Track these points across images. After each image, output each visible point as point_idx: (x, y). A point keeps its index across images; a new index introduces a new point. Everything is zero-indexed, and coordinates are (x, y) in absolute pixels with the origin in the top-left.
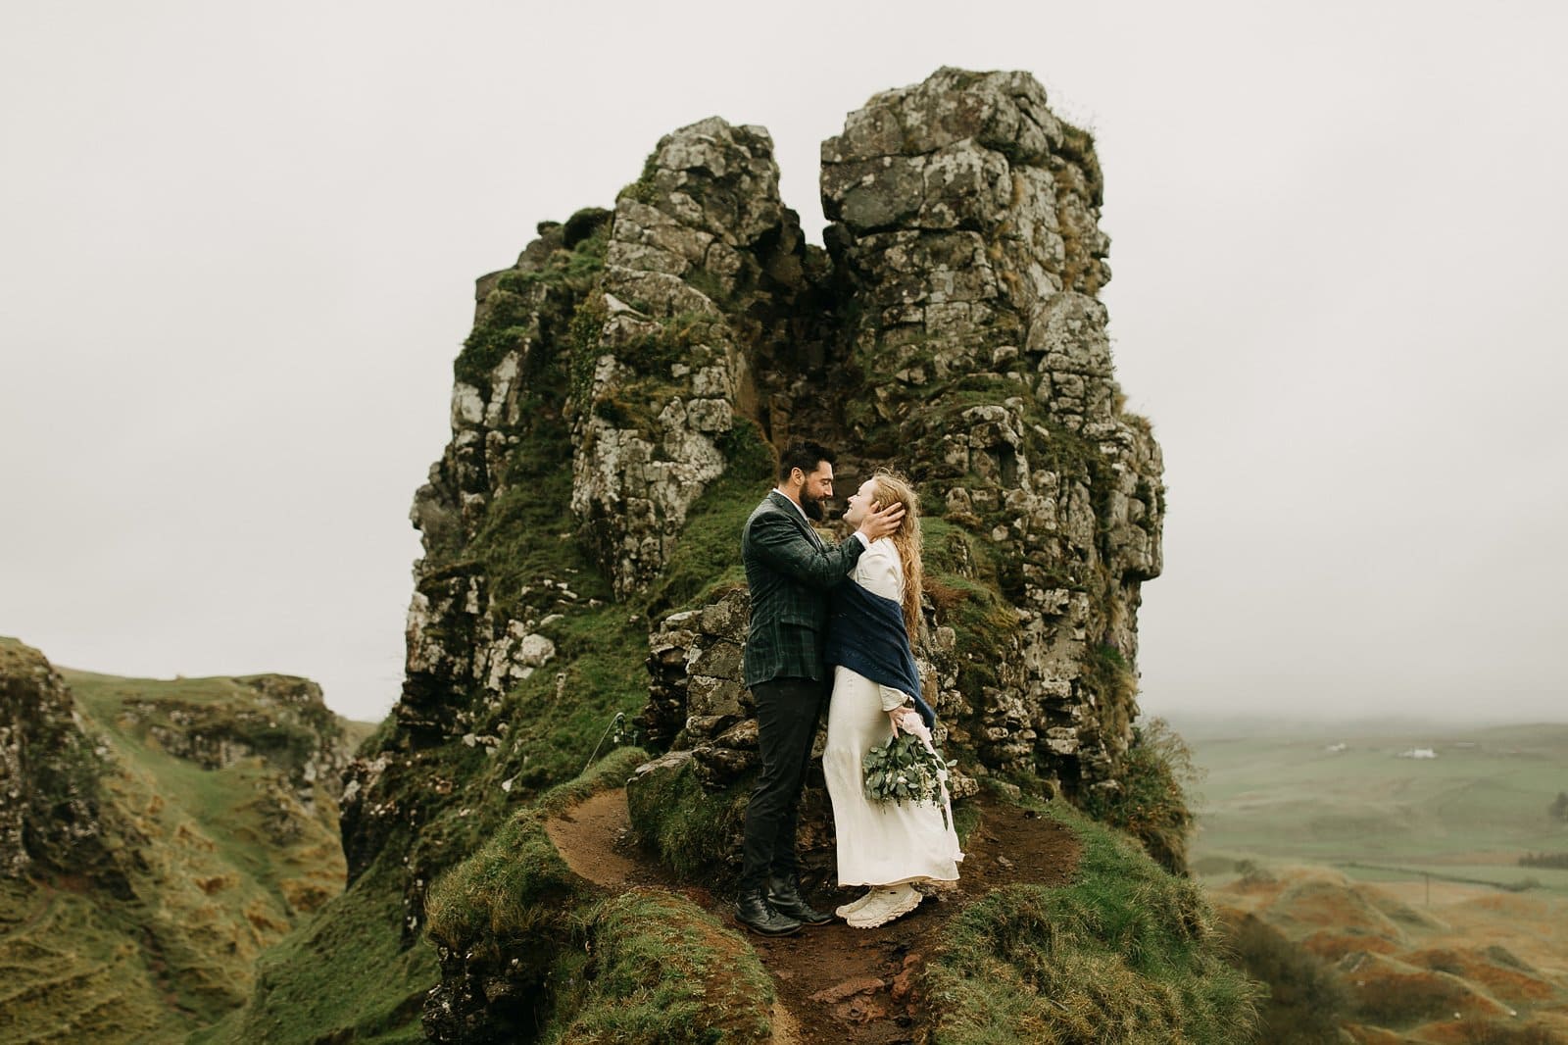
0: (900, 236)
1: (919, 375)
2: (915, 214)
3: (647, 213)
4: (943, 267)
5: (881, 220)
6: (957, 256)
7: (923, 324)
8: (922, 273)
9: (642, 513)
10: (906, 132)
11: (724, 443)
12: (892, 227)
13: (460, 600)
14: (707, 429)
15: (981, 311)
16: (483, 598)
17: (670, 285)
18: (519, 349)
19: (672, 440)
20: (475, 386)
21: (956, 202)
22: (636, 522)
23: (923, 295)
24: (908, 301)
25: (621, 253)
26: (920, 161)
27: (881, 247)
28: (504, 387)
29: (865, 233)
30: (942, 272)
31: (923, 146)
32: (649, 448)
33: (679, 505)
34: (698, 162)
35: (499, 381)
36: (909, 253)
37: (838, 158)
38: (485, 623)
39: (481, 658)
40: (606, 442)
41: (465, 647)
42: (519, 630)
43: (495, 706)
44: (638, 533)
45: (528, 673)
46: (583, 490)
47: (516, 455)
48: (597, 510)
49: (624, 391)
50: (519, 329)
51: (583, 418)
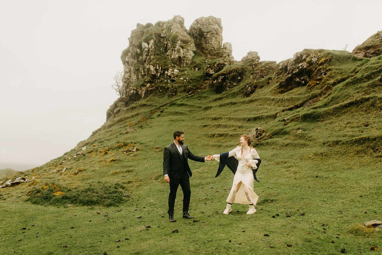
0: (209, 33)
1: (213, 49)
2: (211, 31)
3: (178, 25)
6: (215, 37)
7: (211, 43)
8: (211, 38)
10: (209, 22)
11: (194, 52)
12: (208, 32)
13: (156, 67)
14: (193, 50)
15: (218, 43)
16: (159, 67)
18: (154, 39)
19: (189, 51)
20: (147, 43)
21: (216, 31)
23: (211, 40)
24: (210, 41)
25: (174, 29)
26: (211, 26)
27: (207, 34)
28: (151, 44)
29: (205, 32)
30: (213, 38)
31: (212, 24)
32: (187, 51)
33: (191, 58)
34: (181, 20)
35: (150, 43)
36: (210, 36)
37: (202, 24)
38: (160, 70)
39: (159, 74)
40: (181, 50)
41: (157, 73)
42: (171, 69)
43: (172, 76)
44: (186, 60)
45: (176, 73)
46: (175, 56)
47: (155, 52)
48: (180, 57)
49: (183, 45)
50: (153, 37)
51: (174, 47)
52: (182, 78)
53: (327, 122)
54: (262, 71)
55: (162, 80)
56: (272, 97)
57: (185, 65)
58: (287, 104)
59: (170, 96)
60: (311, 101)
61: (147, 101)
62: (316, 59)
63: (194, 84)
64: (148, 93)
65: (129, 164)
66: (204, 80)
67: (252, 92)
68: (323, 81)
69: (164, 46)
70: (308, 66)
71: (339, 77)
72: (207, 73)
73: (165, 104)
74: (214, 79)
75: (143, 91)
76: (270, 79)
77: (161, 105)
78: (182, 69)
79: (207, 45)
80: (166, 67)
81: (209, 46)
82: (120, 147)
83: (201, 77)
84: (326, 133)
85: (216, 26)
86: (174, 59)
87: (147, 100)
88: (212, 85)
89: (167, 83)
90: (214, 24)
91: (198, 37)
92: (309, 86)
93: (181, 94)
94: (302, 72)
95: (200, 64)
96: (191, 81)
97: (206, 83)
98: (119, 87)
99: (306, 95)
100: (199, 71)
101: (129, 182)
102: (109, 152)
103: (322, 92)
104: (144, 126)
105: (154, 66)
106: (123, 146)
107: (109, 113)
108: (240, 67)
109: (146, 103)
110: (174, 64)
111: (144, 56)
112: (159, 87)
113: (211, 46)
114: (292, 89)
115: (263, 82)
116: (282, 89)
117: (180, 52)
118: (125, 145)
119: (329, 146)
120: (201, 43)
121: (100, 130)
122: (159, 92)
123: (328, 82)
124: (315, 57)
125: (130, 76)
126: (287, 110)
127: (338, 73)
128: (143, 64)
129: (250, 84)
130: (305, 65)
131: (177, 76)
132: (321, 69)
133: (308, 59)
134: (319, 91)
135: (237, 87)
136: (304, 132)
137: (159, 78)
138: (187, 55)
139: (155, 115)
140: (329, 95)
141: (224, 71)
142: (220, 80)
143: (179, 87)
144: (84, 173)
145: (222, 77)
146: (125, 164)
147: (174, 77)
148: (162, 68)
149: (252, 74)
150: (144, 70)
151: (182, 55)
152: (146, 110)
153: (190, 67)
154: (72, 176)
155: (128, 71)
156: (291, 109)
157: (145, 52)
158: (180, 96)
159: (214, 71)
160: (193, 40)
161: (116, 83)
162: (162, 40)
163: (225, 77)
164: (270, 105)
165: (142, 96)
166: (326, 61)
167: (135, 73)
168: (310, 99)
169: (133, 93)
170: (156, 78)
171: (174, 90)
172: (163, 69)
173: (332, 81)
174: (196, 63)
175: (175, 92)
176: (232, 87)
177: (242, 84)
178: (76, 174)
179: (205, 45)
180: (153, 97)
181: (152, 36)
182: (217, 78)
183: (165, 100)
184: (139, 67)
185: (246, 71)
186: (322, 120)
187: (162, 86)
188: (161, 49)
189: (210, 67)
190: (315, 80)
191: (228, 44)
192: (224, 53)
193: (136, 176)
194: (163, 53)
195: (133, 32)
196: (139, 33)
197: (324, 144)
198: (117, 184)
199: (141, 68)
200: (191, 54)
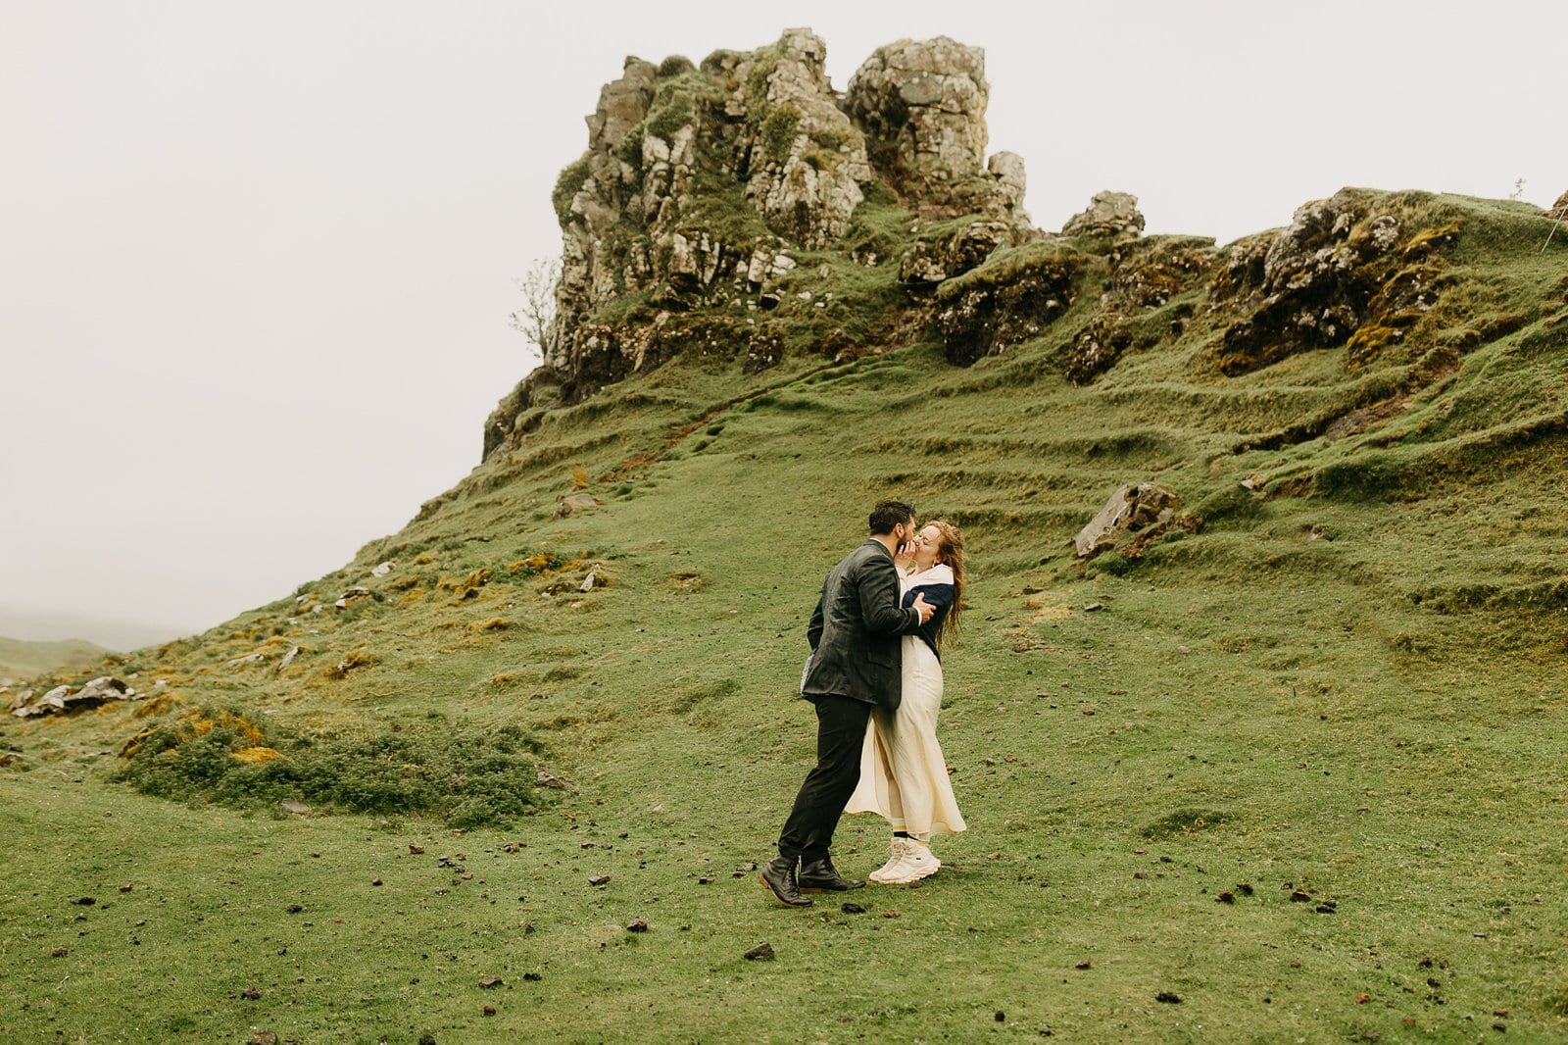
0: (931, 110)
1: (944, 175)
2: (939, 102)
3: (797, 69)
4: (949, 129)
5: (922, 101)
6: (957, 126)
7: (938, 153)
8: (939, 130)
9: (831, 210)
10: (934, 62)
11: (865, 187)
12: (927, 106)
13: (699, 244)
14: (857, 178)
15: (967, 153)
16: (711, 243)
17: (829, 108)
18: (694, 125)
19: (843, 180)
20: (663, 139)
21: (960, 101)
22: (828, 214)
23: (939, 140)
24: (932, 141)
25: (783, 87)
26: (940, 78)
27: (921, 114)
28: (683, 144)
29: (914, 105)
30: (948, 131)
31: (943, 71)
32: (833, 181)
33: (850, 209)
34: (812, 50)
35: (679, 140)
36: (934, 119)
37: (901, 67)
38: (713, 257)
39: (709, 274)
40: (810, 174)
41: (702, 266)
42: (761, 255)
43: (767, 284)
44: (829, 219)
45: (783, 272)
46: (782, 197)
47: (696, 181)
48: (801, 206)
49: (819, 153)
50: (691, 114)
51: (778, 163)
52: (806, 296)
53: (1431, 504)
54: (1149, 277)
55: (721, 301)
56: (1192, 390)
57: (821, 241)
58: (1254, 420)
59: (751, 368)
60: (1362, 413)
61: (657, 386)
62: (1393, 232)
63: (856, 320)
64: (657, 352)
65: (564, 643)
66: (902, 307)
67: (1105, 365)
68: (1419, 328)
69: (735, 156)
70: (1355, 264)
71: (1493, 316)
72: (913, 278)
73: (728, 399)
74: (943, 304)
75: (638, 340)
76: (1186, 310)
77: (713, 403)
78: (808, 255)
79: (922, 157)
80: (741, 245)
81: (928, 164)
82: (529, 573)
83: (888, 294)
84: (1429, 555)
85: (962, 82)
86: (778, 211)
87: (653, 382)
88: (932, 330)
89: (741, 313)
90: (952, 70)
91: (885, 125)
92: (1358, 346)
93: (802, 362)
94: (1325, 288)
95: (885, 238)
96: (844, 307)
97: (909, 320)
98: (541, 321)
99: (1340, 388)
100: (880, 268)
101: (563, 723)
102: (484, 591)
103: (1412, 377)
104: (637, 486)
105: (689, 239)
106: (542, 569)
107: (495, 427)
108: (1057, 257)
109: (648, 393)
110: (778, 232)
111: (651, 196)
112: (707, 327)
113: (936, 164)
114: (1280, 357)
115: (1155, 321)
116: (1238, 357)
117: (804, 184)
118: (555, 564)
119: (1441, 608)
120: (895, 153)
121: (453, 496)
122: (709, 348)
123: (1441, 334)
124: (1387, 223)
125: (588, 277)
126: (1253, 446)
127: (1486, 298)
128: (644, 229)
129: (1098, 332)
130: (1341, 255)
131: (785, 286)
132: (1412, 276)
133: (1357, 233)
134: (1401, 371)
135: (1041, 340)
136: (1328, 544)
137: (709, 291)
138: (832, 198)
139: (684, 446)
140: (1444, 389)
141: (989, 272)
142: (967, 310)
143: (795, 331)
144: (371, 674)
145: (976, 297)
146: (544, 643)
147: (773, 290)
148: (722, 248)
149: (1107, 288)
150: (647, 254)
151: (810, 199)
152: (649, 421)
153: (841, 248)
154: (323, 682)
155: (579, 255)
156: (1271, 444)
157: (656, 176)
158: (794, 369)
159: (944, 268)
160: (859, 136)
161: (527, 305)
162: (728, 130)
163: (991, 295)
164: (1181, 421)
165: (633, 363)
166: (1435, 243)
167: (608, 264)
168: (1359, 405)
169: (598, 350)
170: (698, 291)
171: (768, 342)
172: (729, 254)
173: (1459, 331)
174: (867, 232)
175: (773, 352)
176: (1020, 341)
177: (1063, 331)
178: (338, 675)
179: (910, 156)
180: (678, 370)
181: (687, 109)
182: (955, 300)
183: (732, 383)
184: (629, 242)
185: (1082, 274)
186: (1410, 494)
187: (723, 325)
188: (720, 167)
189: (929, 253)
190: (1384, 323)
191: (1009, 160)
192: (992, 194)
193: (590, 694)
194: (730, 184)
195: (608, 92)
196: (633, 98)
197: (1418, 599)
198: (512, 732)
199: (636, 246)
200: (851, 195)
